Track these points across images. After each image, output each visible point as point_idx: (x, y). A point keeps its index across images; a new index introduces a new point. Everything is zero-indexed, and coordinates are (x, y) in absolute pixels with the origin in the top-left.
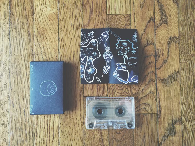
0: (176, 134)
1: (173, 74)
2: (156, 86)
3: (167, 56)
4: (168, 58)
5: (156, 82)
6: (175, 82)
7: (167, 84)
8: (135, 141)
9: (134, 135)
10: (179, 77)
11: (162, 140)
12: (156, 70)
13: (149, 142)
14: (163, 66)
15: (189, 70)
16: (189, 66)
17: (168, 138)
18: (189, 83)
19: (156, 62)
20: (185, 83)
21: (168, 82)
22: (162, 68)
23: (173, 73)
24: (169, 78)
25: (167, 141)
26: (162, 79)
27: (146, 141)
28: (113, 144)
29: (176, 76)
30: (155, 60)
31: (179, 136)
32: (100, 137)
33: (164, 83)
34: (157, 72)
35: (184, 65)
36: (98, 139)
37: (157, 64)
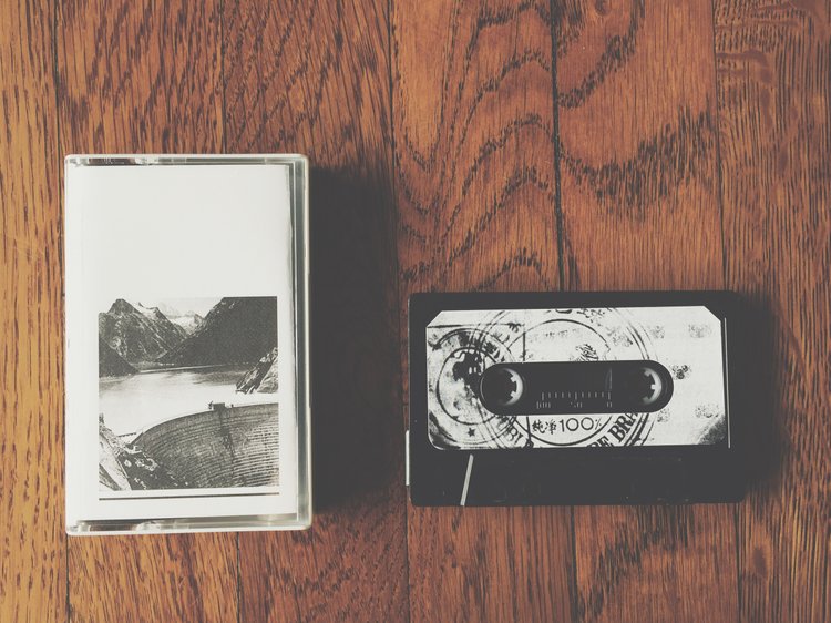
0: (693, 532)
1: (672, 131)
2: (559, 216)
3: (627, 15)
4: (634, 25)
5: (558, 189)
6: (682, 191)
7: (630, 203)
8: (418, 587)
9: (414, 548)
10: (714, 151)
11: (603, 574)
12: (555, 108)
13: (515, 591)
14: (603, 80)
15: (779, 105)
16: (775, 78)
17: (639, 561)
18: (780, 192)
19: (554, 55)
20: (752, 194)
21: (636, 188)
22: (597, 94)
23: (668, 128)
24: (644, 160)
25: (636, 584)
26: (598, 166)
27: (494, 583)
28: (267, 612)
29: (691, 149)
30: (549, 39)
31: (714, 550)
32: (176, 567)
33: (612, 193)
34: (562, 121)
35: (741, 73)
36: (167, 577)
37: (561, 70)
